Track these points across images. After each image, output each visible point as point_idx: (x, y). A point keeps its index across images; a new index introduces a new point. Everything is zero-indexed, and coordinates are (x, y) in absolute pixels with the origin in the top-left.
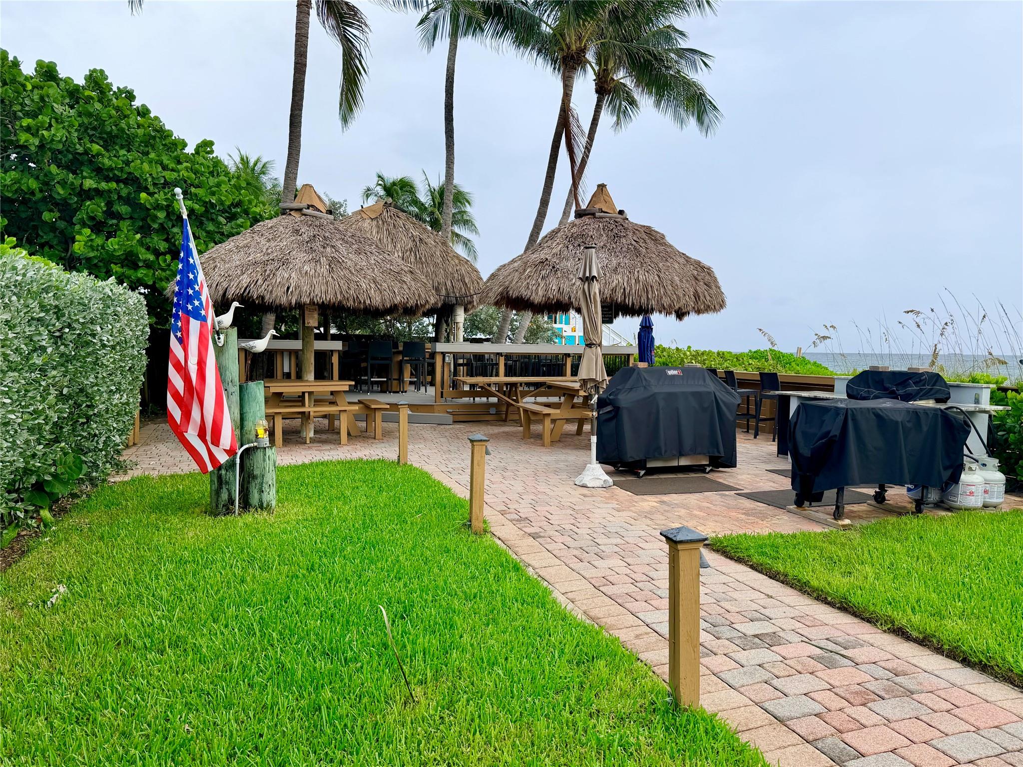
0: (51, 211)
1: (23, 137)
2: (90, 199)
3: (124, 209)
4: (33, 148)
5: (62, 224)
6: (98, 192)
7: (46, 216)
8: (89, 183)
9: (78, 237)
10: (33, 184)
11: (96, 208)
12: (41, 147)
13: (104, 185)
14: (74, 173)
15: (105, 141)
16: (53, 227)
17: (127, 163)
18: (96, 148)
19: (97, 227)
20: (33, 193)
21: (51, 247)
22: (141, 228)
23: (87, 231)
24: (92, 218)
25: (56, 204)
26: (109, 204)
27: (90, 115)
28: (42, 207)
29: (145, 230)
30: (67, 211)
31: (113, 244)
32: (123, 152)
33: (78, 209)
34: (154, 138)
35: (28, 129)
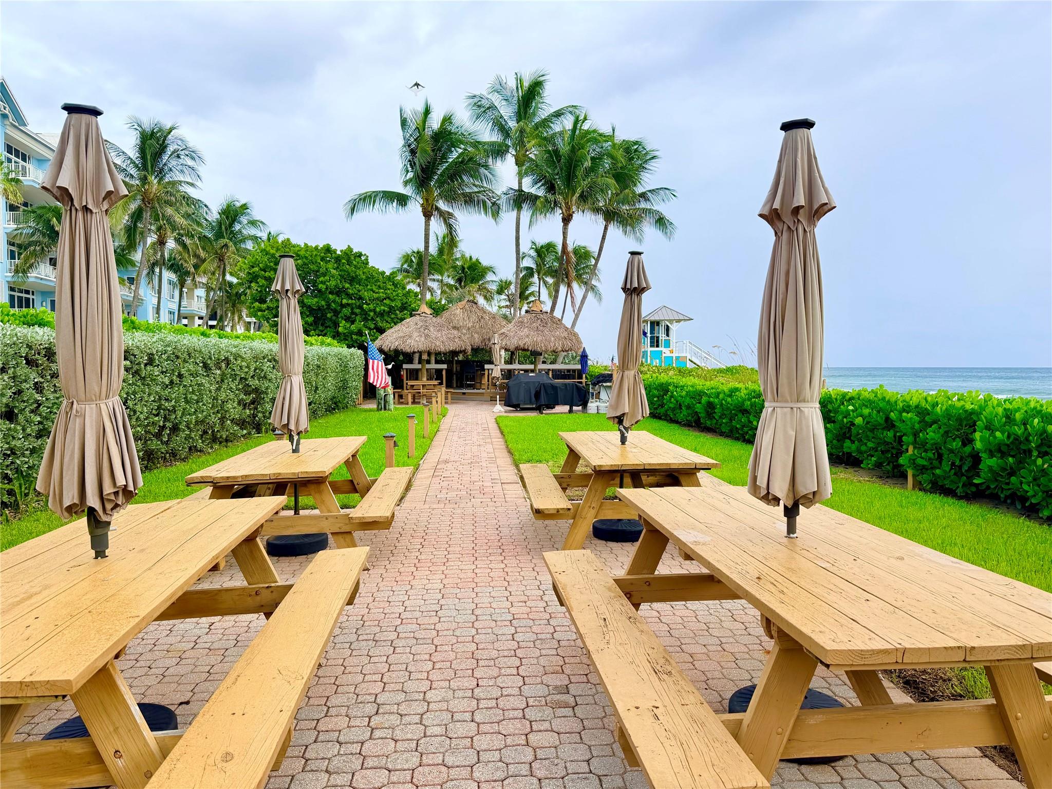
0: (330, 313)
1: (320, 286)
2: (346, 307)
3: (358, 311)
4: (323, 290)
5: (334, 318)
6: (348, 304)
7: (329, 315)
8: (344, 301)
9: (340, 325)
10: (323, 303)
11: (346, 311)
12: (327, 288)
13: (350, 301)
14: (338, 296)
15: (350, 280)
16: (331, 319)
17: (359, 291)
18: (347, 285)
19: (347, 319)
20: (323, 307)
21: (330, 328)
22: (364, 318)
23: (344, 322)
24: (345, 316)
25: (332, 310)
26: (352, 309)
27: (345, 271)
28: (327, 311)
29: (366, 319)
30: (336, 313)
31: (353, 327)
32: (357, 286)
33: (340, 312)
34: (370, 278)
35: (322, 282)
